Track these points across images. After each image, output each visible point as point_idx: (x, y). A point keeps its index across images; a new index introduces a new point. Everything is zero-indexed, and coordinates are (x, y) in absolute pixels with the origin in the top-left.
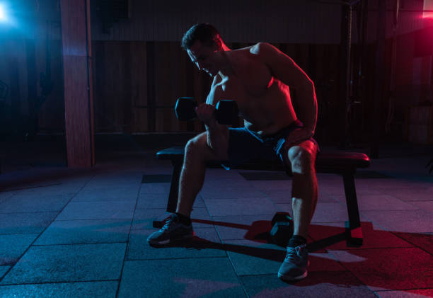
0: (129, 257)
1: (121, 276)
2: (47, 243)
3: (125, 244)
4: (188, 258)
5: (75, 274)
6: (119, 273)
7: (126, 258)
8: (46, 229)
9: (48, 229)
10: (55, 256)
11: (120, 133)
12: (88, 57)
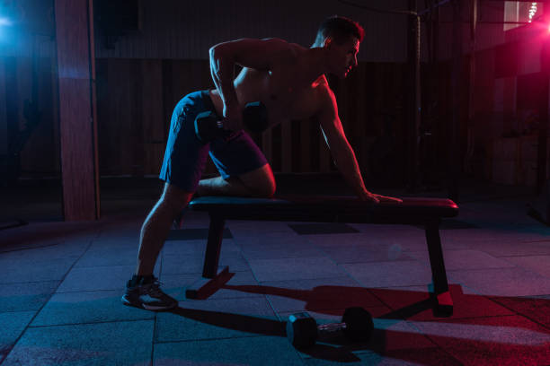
0: (160, 339)
2: (48, 323)
3: (153, 322)
7: (156, 341)
8: (44, 305)
9: (48, 305)
10: (61, 340)
12: (91, 79)
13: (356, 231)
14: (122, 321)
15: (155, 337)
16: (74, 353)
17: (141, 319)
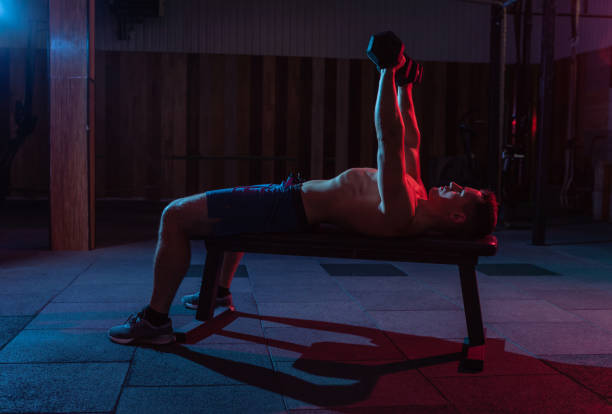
0: (131, 383)
1: (115, 407)
2: (11, 361)
3: (127, 365)
4: (219, 385)
5: (49, 403)
6: (113, 404)
7: (126, 384)
8: (9, 341)
9: (13, 341)
10: (21, 378)
11: (140, 199)
12: (89, 79)
13: (402, 274)
14: (94, 362)
15: (127, 380)
16: (32, 392)
17: (114, 361)
